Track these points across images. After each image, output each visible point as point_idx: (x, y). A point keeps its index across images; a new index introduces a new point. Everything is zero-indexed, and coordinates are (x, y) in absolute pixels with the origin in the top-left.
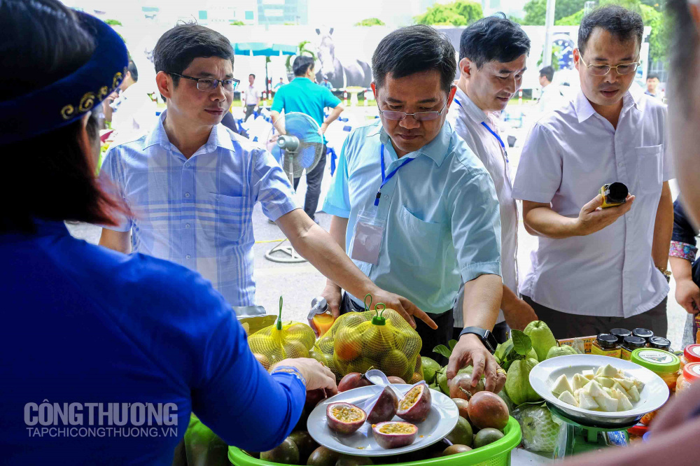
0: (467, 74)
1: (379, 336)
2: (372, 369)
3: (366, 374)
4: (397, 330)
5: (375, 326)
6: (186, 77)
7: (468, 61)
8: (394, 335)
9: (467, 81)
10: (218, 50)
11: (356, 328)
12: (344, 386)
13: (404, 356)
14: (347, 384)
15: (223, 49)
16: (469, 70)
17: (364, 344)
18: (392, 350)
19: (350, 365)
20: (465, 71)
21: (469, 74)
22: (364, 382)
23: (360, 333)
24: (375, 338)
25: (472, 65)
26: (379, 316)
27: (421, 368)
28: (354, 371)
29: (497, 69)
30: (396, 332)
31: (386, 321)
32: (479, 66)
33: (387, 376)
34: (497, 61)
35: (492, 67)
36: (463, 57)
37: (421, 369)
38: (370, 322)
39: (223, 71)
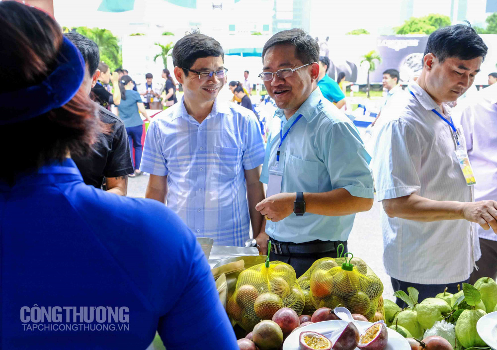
0: (428, 67)
1: (347, 279)
2: (340, 306)
3: (334, 310)
4: (362, 275)
5: (344, 271)
6: (193, 71)
7: (432, 56)
8: (360, 279)
9: (428, 73)
10: (213, 52)
11: (329, 271)
12: (316, 318)
13: (367, 297)
14: (318, 316)
15: (215, 51)
16: (431, 64)
17: (335, 285)
18: (357, 292)
19: (322, 301)
20: (428, 64)
21: (431, 67)
22: (332, 317)
23: (332, 275)
24: (343, 280)
25: (435, 60)
26: (348, 263)
27: (383, 308)
28: (325, 306)
29: (456, 64)
30: (362, 277)
31: (353, 268)
32: (441, 60)
33: (352, 313)
34: (457, 58)
35: (452, 63)
36: (428, 52)
37: (383, 310)
38: (340, 268)
39: (216, 65)
